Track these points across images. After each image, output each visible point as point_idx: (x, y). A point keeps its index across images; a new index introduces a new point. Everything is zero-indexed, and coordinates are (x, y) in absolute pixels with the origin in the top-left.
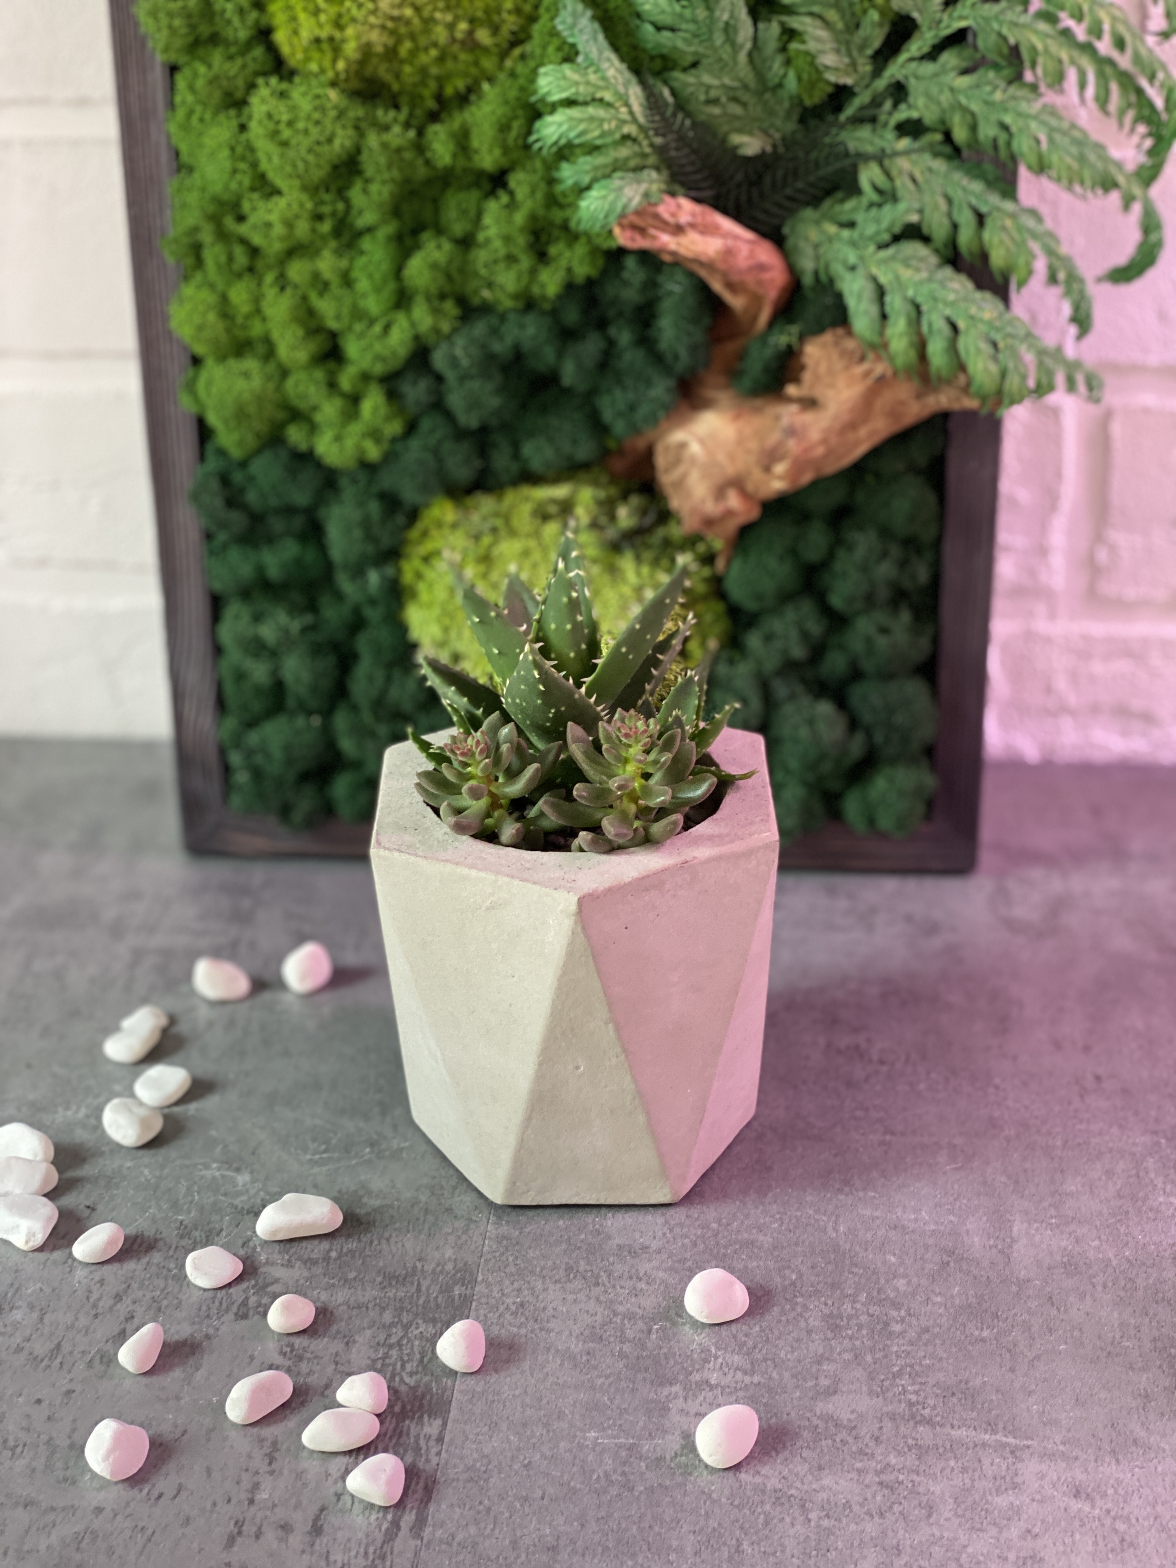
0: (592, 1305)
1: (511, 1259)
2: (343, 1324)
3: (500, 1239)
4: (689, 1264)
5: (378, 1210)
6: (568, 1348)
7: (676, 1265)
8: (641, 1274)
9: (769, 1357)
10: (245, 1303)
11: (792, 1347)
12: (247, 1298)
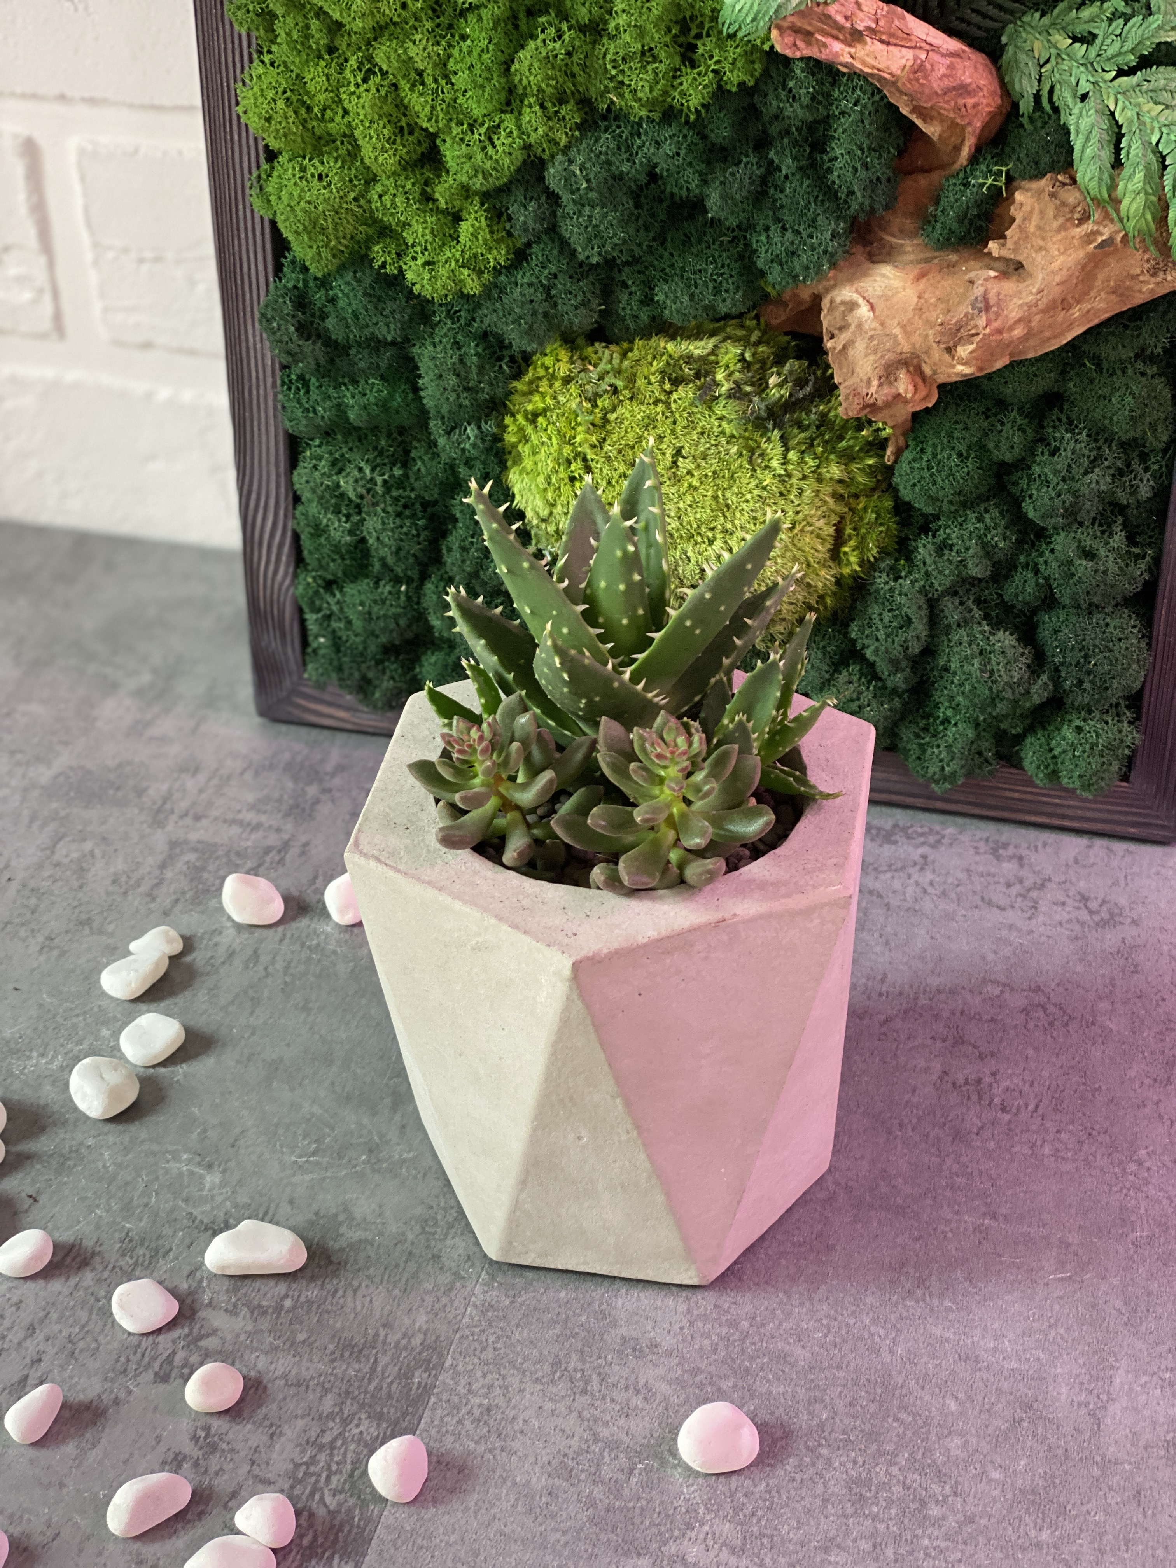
0: (571, 1423)
1: (492, 1339)
2: (274, 1407)
3: (487, 1307)
4: (701, 1377)
5: (355, 1246)
6: (529, 1482)
7: (686, 1377)
8: (641, 1384)
9: (768, 1532)
10: (170, 1360)
11: (799, 1522)
12: (174, 1353)
